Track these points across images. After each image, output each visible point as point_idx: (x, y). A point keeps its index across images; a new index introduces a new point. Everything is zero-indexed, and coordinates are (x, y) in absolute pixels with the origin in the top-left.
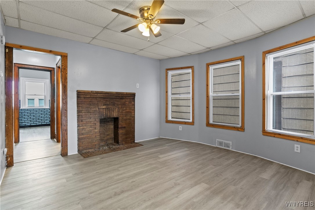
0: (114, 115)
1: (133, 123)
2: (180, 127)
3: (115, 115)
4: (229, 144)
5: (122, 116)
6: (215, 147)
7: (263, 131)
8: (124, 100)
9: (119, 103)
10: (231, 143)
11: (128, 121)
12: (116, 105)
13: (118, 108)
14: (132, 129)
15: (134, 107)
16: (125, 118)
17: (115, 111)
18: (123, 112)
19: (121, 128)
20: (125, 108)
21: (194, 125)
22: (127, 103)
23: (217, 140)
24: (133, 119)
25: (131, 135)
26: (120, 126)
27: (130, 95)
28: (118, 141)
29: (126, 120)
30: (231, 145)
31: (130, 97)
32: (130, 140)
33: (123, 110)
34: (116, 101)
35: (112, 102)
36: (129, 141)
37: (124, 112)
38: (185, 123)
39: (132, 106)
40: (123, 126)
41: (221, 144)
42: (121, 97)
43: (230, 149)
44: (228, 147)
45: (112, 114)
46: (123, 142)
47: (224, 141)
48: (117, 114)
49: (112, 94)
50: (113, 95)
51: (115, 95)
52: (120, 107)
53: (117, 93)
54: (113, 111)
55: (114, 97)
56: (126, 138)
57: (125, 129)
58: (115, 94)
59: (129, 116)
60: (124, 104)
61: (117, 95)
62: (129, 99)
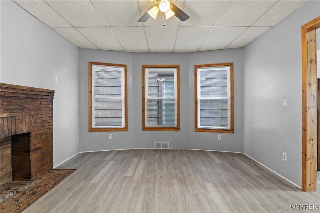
0: (24, 130)
1: (50, 138)
2: (110, 135)
3: (24, 128)
4: (167, 144)
5: (35, 129)
6: (153, 150)
7: (195, 128)
8: (38, 102)
9: (31, 107)
10: (168, 142)
11: (44, 136)
12: (26, 111)
13: (30, 116)
14: (50, 148)
15: (52, 114)
16: (40, 132)
17: (24, 122)
18: (37, 123)
19: (34, 150)
20: (40, 116)
21: (127, 130)
22: (43, 106)
23: (155, 142)
24: (50, 132)
25: (48, 159)
26: (32, 147)
27: (47, 94)
28: (30, 175)
29: (41, 135)
30: (169, 145)
31: (47, 97)
32: (48, 167)
33: (37, 119)
34: (26, 103)
35: (20, 104)
36: (46, 169)
37: (39, 121)
38: (117, 130)
39: (50, 111)
40: (37, 147)
41: (158, 145)
42: (34, 97)
43: (168, 148)
44: (166, 147)
45: (20, 128)
46: (38, 174)
47: (162, 142)
48: (27, 126)
49: (21, 90)
50: (21, 92)
51: (25, 92)
52: (33, 114)
53: (29, 89)
54: (22, 122)
55: (23, 96)
56: (42, 166)
57: (41, 150)
58: (25, 90)
59: (46, 128)
60: (39, 108)
61: (28, 93)
62: (46, 99)
